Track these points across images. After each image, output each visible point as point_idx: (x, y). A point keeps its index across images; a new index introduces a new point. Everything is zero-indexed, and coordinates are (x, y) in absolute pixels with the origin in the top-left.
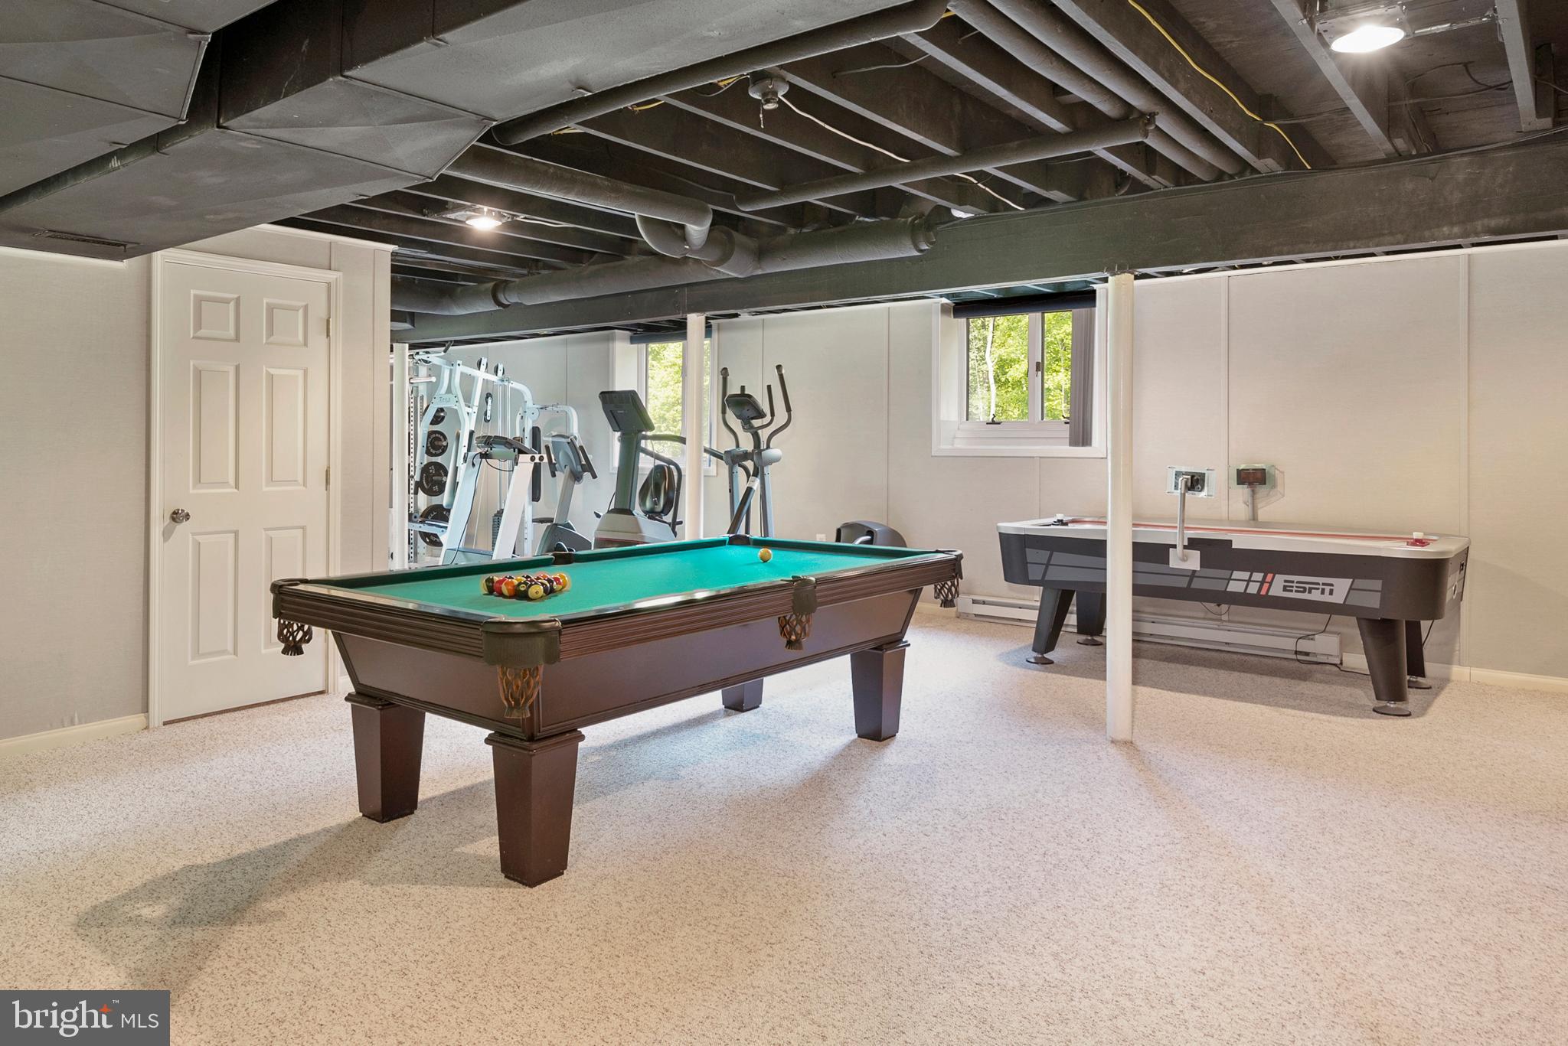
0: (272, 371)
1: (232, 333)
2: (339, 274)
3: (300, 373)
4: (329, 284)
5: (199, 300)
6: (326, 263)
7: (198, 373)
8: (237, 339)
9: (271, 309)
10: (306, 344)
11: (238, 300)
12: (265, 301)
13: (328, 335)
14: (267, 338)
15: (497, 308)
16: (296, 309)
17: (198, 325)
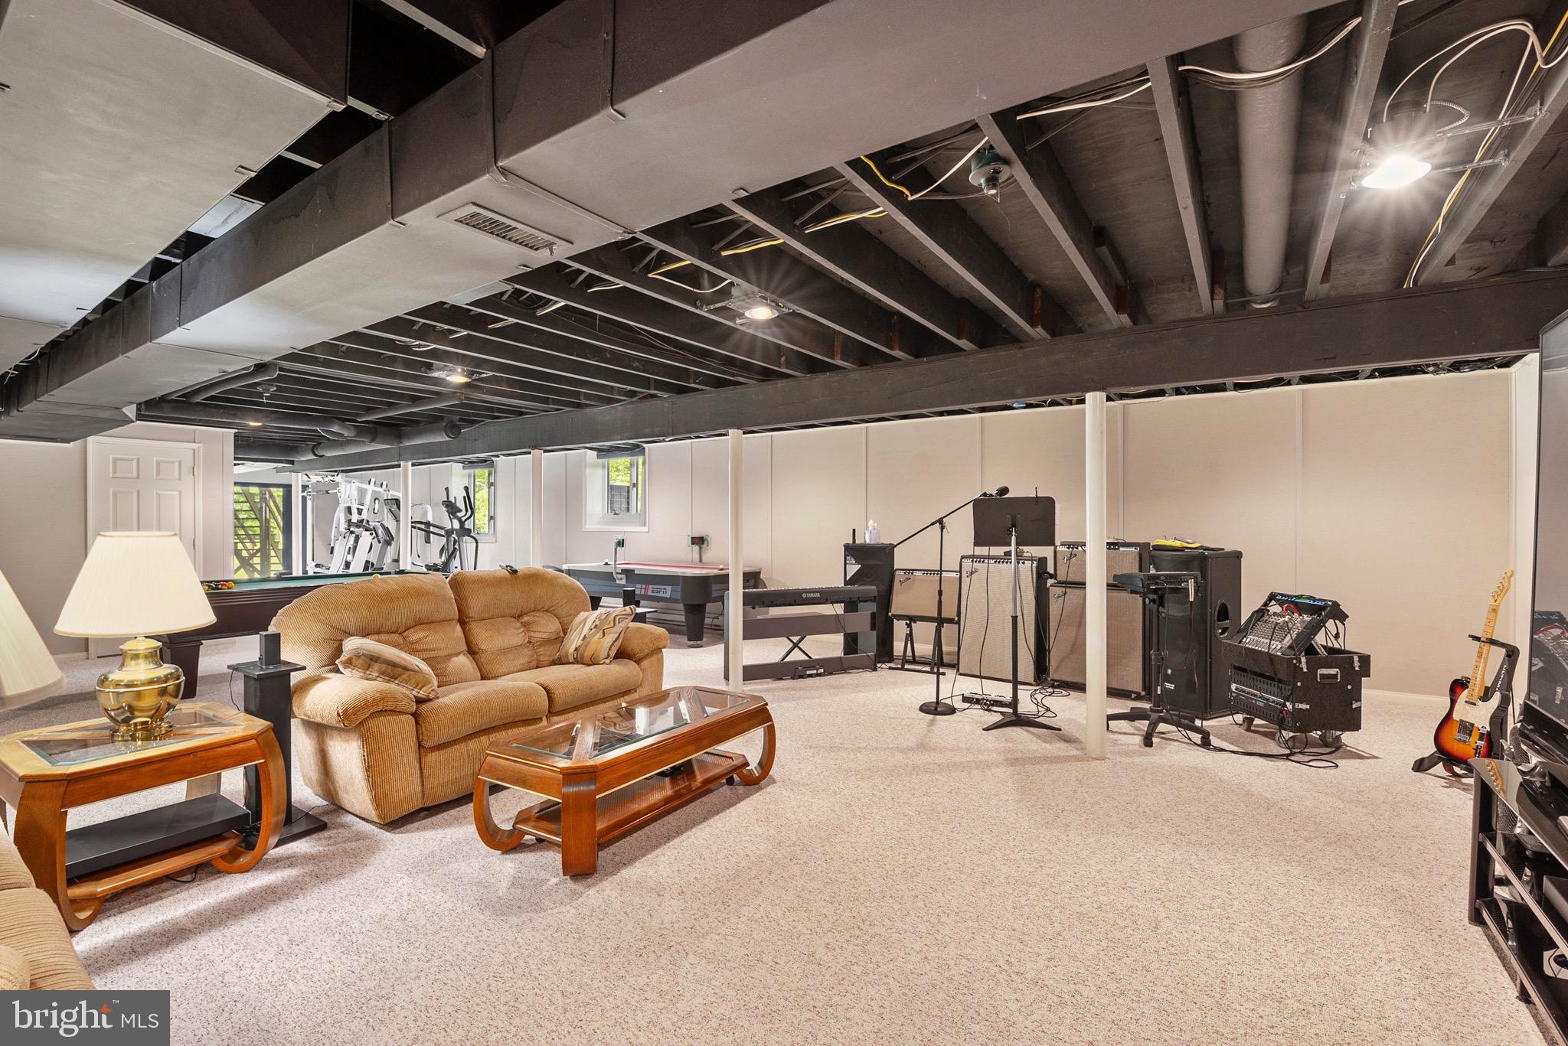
0: (159, 492)
1: (135, 474)
2: (201, 445)
3: (176, 493)
4: (194, 450)
5: (115, 460)
6: (192, 440)
7: (115, 494)
8: (138, 478)
9: (158, 463)
10: (180, 479)
11: (138, 459)
12: (155, 459)
13: (194, 475)
14: (157, 476)
15: (315, 457)
16: (174, 462)
17: (115, 471)
